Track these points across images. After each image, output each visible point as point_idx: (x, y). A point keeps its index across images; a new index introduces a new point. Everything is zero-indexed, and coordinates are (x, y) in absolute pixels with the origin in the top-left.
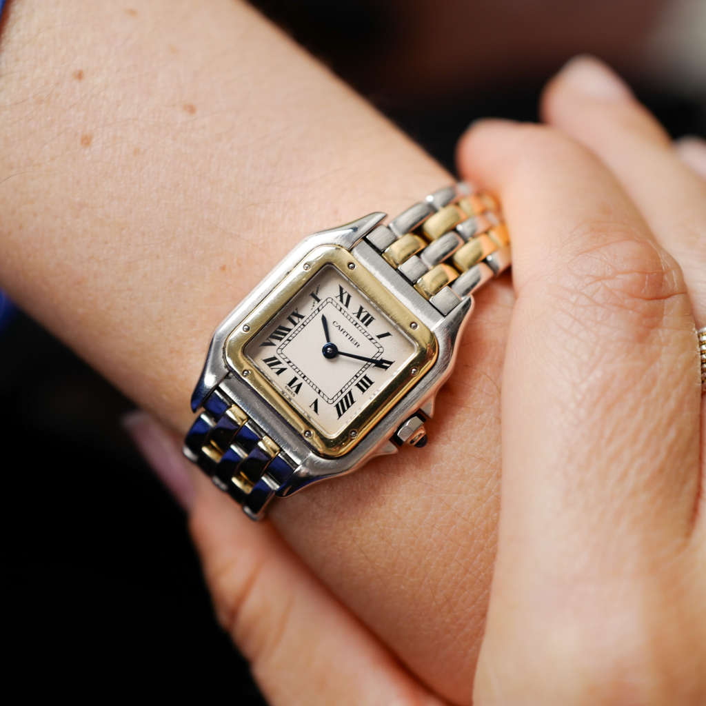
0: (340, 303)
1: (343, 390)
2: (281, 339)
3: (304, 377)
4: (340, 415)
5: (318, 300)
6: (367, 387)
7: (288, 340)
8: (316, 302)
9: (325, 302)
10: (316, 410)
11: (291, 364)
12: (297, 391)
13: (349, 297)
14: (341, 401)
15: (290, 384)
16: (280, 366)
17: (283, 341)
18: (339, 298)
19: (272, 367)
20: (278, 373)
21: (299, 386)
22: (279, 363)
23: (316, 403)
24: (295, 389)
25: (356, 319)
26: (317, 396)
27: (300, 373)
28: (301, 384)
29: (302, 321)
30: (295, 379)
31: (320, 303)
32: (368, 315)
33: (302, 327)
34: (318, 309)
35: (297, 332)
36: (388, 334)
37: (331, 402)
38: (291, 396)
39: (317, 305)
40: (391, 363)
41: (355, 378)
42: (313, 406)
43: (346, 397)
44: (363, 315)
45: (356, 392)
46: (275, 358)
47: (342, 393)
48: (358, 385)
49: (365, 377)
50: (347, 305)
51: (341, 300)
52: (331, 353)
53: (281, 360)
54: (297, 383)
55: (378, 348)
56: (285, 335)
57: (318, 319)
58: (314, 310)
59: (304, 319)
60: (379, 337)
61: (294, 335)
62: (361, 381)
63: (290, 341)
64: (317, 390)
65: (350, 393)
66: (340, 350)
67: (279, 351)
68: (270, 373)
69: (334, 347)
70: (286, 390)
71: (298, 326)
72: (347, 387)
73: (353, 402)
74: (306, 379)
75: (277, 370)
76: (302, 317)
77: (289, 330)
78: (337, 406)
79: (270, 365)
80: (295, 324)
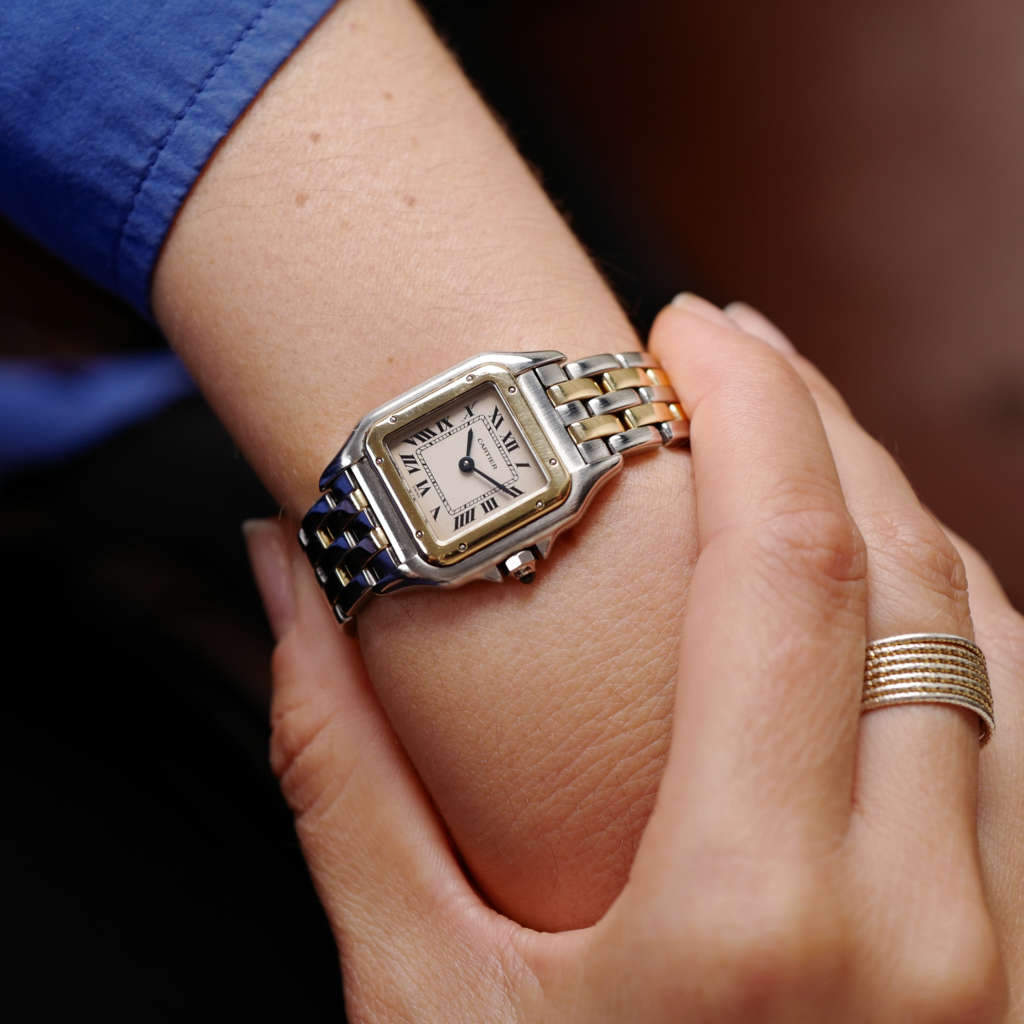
0: (491, 423)
1: (467, 506)
2: (424, 441)
3: (433, 483)
4: (456, 528)
5: (471, 415)
6: (491, 509)
7: (430, 443)
8: (469, 415)
9: (477, 419)
10: (435, 517)
11: (426, 467)
12: (423, 494)
13: (502, 419)
14: (462, 515)
15: (418, 486)
16: (414, 466)
17: (425, 443)
18: (491, 418)
19: (407, 464)
20: (411, 472)
21: (427, 489)
22: (415, 462)
23: (437, 510)
24: (422, 491)
25: (502, 443)
26: (441, 504)
27: (432, 477)
28: (430, 488)
29: (449, 429)
30: (426, 482)
31: (472, 417)
32: (515, 442)
33: (448, 435)
34: (468, 423)
35: (441, 438)
36: (527, 465)
37: (452, 513)
38: (416, 497)
39: (469, 419)
40: (521, 493)
41: (482, 497)
42: (433, 513)
43: (468, 513)
44: (509, 441)
45: (479, 510)
46: (412, 457)
47: (465, 508)
48: (483, 505)
49: (492, 499)
50: (497, 427)
51: (493, 422)
52: (467, 467)
53: (418, 461)
54: (426, 486)
55: (513, 476)
56: (429, 438)
57: (465, 432)
58: (464, 422)
59: (452, 428)
60: (518, 465)
61: (437, 440)
62: (487, 502)
63: (432, 445)
64: (443, 498)
65: (473, 510)
66: (476, 467)
67: (418, 452)
68: (403, 469)
69: (471, 462)
70: (413, 491)
71: (443, 433)
72: (472, 503)
73: (473, 519)
74: (435, 485)
75: (411, 469)
76: (451, 426)
77: (434, 434)
78: (457, 518)
79: (405, 462)
80: (442, 430)
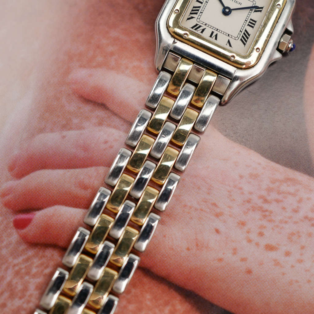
1: (242, 30)
2: (196, 13)
3: (217, 30)
4: (245, 44)
6: (254, 24)
7: (201, 13)
10: (230, 46)
11: (207, 25)
12: (216, 39)
14: (243, 36)
15: (211, 36)
16: (201, 28)
17: (198, 14)
19: (197, 30)
20: (202, 32)
21: (216, 35)
22: (200, 26)
23: (229, 42)
24: (214, 38)
26: (228, 38)
27: (214, 28)
28: (217, 34)
30: (213, 33)
33: (206, 3)
35: (204, 7)
37: (237, 39)
40: (262, 8)
41: (246, 22)
42: (228, 44)
43: (244, 33)
45: (249, 29)
46: (197, 25)
47: (241, 32)
48: (248, 25)
49: (251, 19)
52: (226, 12)
54: (214, 34)
55: (252, 2)
56: (198, 10)
61: (203, 9)
62: (250, 22)
63: (202, 13)
64: (227, 35)
65: (246, 31)
66: (232, 8)
67: (198, 20)
68: (198, 33)
69: (228, 8)
72: (243, 28)
73: (249, 35)
74: (218, 30)
75: (201, 31)
77: (199, 7)
78: (241, 40)
79: (196, 29)
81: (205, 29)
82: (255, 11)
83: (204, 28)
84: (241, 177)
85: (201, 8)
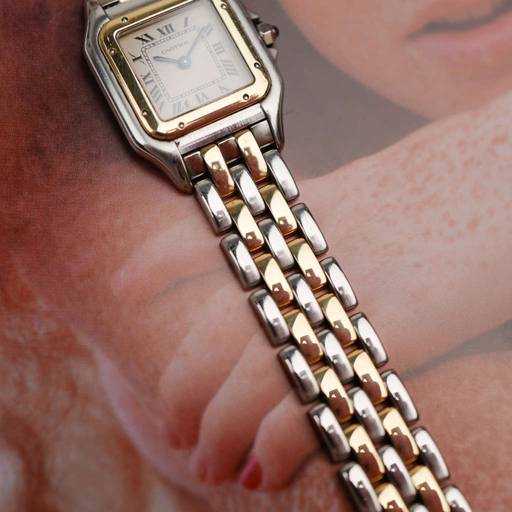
0: (149, 43)
1: (218, 65)
2: (161, 95)
4: (237, 74)
5: (140, 57)
6: (222, 47)
7: (163, 90)
8: (141, 59)
9: (144, 53)
11: (184, 95)
13: (146, 35)
14: (226, 69)
16: (183, 103)
17: (163, 94)
18: (145, 42)
19: (181, 110)
21: (203, 95)
22: (179, 103)
23: (221, 87)
25: (166, 36)
26: (216, 85)
27: (193, 91)
28: (202, 93)
29: (152, 75)
30: (197, 96)
31: (143, 56)
32: (166, 27)
33: (157, 76)
34: (147, 60)
35: (160, 82)
36: (186, 19)
37: (224, 77)
39: (144, 60)
41: (212, 53)
42: (223, 90)
43: (224, 65)
44: (164, 30)
46: (174, 105)
47: (220, 67)
48: (218, 53)
49: (214, 46)
50: (152, 39)
51: (147, 41)
53: (178, 101)
54: (201, 97)
55: (194, 29)
56: (159, 91)
57: (155, 63)
58: (147, 64)
59: (151, 73)
60: (186, 24)
61: (161, 85)
62: (215, 50)
63: (165, 89)
64: (212, 83)
65: (222, 61)
66: (186, 54)
67: (170, 100)
69: (181, 59)
72: (216, 62)
73: (230, 62)
74: (199, 88)
76: (149, 74)
77: (156, 87)
78: (229, 73)
79: (179, 111)
80: (152, 81)
81: (186, 100)
82: (208, 34)
83: (184, 101)
84: (375, 195)
85: (159, 86)
